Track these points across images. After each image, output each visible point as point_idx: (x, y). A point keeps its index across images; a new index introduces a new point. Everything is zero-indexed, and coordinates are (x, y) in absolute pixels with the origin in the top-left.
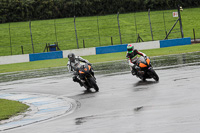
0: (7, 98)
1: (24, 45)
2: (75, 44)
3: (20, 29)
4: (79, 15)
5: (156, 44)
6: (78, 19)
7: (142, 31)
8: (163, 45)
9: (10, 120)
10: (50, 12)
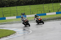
0: (9, 29)
1: (15, 13)
2: (30, 13)
3: (13, 9)
4: (31, 4)
5: (55, 13)
6: (31, 6)
7: (50, 9)
8: (57, 13)
9: (10, 36)
10: (23, 4)
